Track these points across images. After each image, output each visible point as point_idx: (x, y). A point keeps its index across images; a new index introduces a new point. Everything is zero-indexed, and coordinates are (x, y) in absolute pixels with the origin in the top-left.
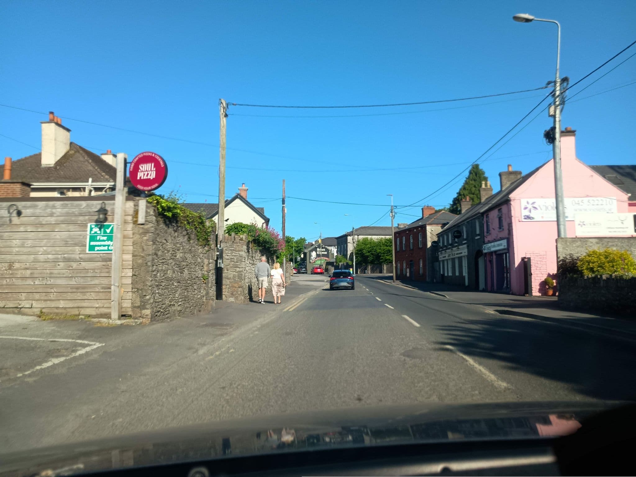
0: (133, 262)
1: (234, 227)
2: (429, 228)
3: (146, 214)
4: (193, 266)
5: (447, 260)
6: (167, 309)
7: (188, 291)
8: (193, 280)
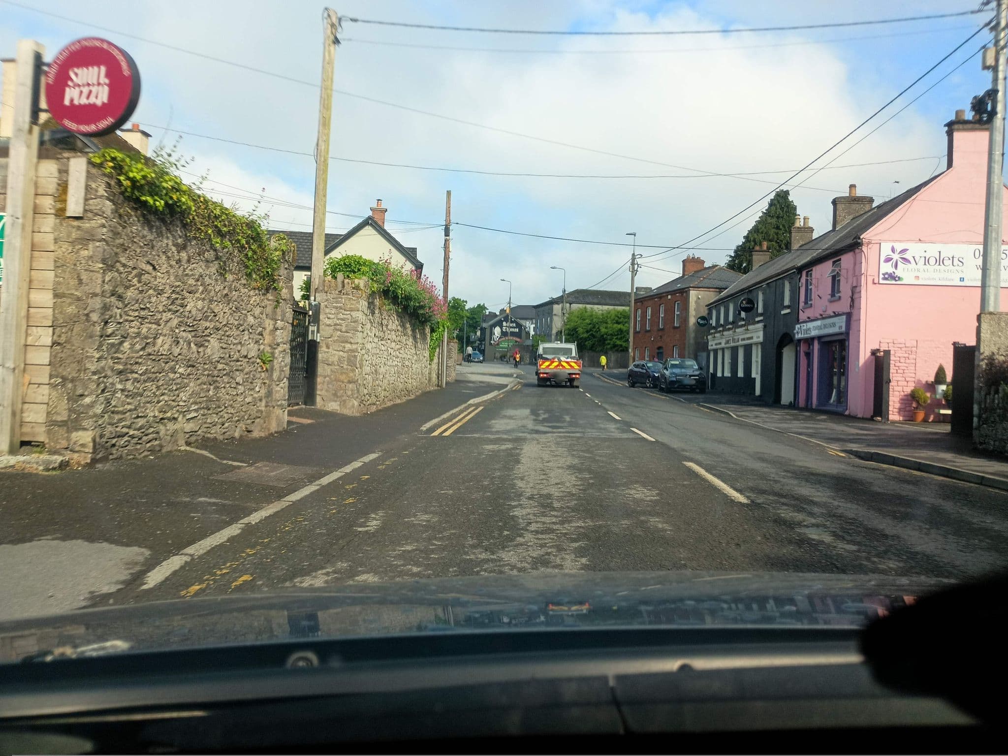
0: (54, 311)
1: (345, 264)
2: (693, 294)
3: (86, 194)
4: (235, 332)
5: (723, 349)
6: (152, 430)
7: (217, 388)
8: (232, 364)
